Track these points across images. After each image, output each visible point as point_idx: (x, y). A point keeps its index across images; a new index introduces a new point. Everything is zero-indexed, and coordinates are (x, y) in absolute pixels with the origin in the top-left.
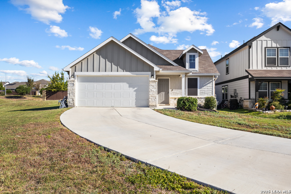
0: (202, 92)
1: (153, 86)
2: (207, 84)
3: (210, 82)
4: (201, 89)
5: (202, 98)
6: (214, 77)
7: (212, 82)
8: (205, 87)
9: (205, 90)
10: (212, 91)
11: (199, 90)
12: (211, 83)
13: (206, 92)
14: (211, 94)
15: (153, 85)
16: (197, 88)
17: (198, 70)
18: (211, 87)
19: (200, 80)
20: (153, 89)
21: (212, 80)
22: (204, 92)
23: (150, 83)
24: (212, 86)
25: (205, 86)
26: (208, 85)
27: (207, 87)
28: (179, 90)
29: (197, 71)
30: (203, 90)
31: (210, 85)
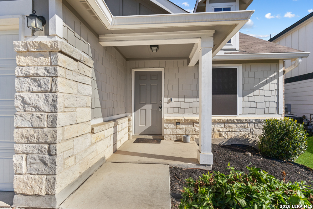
0: (248, 104)
1: (35, 78)
2: (263, 84)
3: (272, 79)
4: (246, 98)
5: (252, 122)
6: (281, 65)
7: (277, 78)
8: (256, 92)
9: (258, 99)
10: (278, 103)
11: (240, 99)
12: (275, 81)
13: (259, 105)
14: (274, 110)
15: (32, 71)
16: (236, 94)
17: (238, 48)
18: (275, 93)
19: (243, 72)
20: (34, 96)
21: (278, 73)
22: (253, 105)
23: (21, 60)
24: (278, 90)
25: (258, 88)
26: (266, 87)
27: (262, 92)
28: (187, 100)
29: (235, 50)
30: (251, 99)
31: (272, 86)
